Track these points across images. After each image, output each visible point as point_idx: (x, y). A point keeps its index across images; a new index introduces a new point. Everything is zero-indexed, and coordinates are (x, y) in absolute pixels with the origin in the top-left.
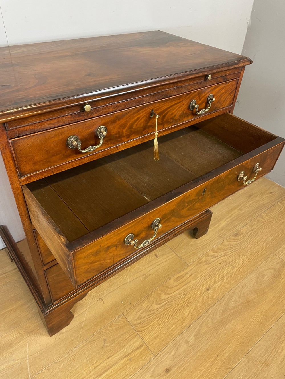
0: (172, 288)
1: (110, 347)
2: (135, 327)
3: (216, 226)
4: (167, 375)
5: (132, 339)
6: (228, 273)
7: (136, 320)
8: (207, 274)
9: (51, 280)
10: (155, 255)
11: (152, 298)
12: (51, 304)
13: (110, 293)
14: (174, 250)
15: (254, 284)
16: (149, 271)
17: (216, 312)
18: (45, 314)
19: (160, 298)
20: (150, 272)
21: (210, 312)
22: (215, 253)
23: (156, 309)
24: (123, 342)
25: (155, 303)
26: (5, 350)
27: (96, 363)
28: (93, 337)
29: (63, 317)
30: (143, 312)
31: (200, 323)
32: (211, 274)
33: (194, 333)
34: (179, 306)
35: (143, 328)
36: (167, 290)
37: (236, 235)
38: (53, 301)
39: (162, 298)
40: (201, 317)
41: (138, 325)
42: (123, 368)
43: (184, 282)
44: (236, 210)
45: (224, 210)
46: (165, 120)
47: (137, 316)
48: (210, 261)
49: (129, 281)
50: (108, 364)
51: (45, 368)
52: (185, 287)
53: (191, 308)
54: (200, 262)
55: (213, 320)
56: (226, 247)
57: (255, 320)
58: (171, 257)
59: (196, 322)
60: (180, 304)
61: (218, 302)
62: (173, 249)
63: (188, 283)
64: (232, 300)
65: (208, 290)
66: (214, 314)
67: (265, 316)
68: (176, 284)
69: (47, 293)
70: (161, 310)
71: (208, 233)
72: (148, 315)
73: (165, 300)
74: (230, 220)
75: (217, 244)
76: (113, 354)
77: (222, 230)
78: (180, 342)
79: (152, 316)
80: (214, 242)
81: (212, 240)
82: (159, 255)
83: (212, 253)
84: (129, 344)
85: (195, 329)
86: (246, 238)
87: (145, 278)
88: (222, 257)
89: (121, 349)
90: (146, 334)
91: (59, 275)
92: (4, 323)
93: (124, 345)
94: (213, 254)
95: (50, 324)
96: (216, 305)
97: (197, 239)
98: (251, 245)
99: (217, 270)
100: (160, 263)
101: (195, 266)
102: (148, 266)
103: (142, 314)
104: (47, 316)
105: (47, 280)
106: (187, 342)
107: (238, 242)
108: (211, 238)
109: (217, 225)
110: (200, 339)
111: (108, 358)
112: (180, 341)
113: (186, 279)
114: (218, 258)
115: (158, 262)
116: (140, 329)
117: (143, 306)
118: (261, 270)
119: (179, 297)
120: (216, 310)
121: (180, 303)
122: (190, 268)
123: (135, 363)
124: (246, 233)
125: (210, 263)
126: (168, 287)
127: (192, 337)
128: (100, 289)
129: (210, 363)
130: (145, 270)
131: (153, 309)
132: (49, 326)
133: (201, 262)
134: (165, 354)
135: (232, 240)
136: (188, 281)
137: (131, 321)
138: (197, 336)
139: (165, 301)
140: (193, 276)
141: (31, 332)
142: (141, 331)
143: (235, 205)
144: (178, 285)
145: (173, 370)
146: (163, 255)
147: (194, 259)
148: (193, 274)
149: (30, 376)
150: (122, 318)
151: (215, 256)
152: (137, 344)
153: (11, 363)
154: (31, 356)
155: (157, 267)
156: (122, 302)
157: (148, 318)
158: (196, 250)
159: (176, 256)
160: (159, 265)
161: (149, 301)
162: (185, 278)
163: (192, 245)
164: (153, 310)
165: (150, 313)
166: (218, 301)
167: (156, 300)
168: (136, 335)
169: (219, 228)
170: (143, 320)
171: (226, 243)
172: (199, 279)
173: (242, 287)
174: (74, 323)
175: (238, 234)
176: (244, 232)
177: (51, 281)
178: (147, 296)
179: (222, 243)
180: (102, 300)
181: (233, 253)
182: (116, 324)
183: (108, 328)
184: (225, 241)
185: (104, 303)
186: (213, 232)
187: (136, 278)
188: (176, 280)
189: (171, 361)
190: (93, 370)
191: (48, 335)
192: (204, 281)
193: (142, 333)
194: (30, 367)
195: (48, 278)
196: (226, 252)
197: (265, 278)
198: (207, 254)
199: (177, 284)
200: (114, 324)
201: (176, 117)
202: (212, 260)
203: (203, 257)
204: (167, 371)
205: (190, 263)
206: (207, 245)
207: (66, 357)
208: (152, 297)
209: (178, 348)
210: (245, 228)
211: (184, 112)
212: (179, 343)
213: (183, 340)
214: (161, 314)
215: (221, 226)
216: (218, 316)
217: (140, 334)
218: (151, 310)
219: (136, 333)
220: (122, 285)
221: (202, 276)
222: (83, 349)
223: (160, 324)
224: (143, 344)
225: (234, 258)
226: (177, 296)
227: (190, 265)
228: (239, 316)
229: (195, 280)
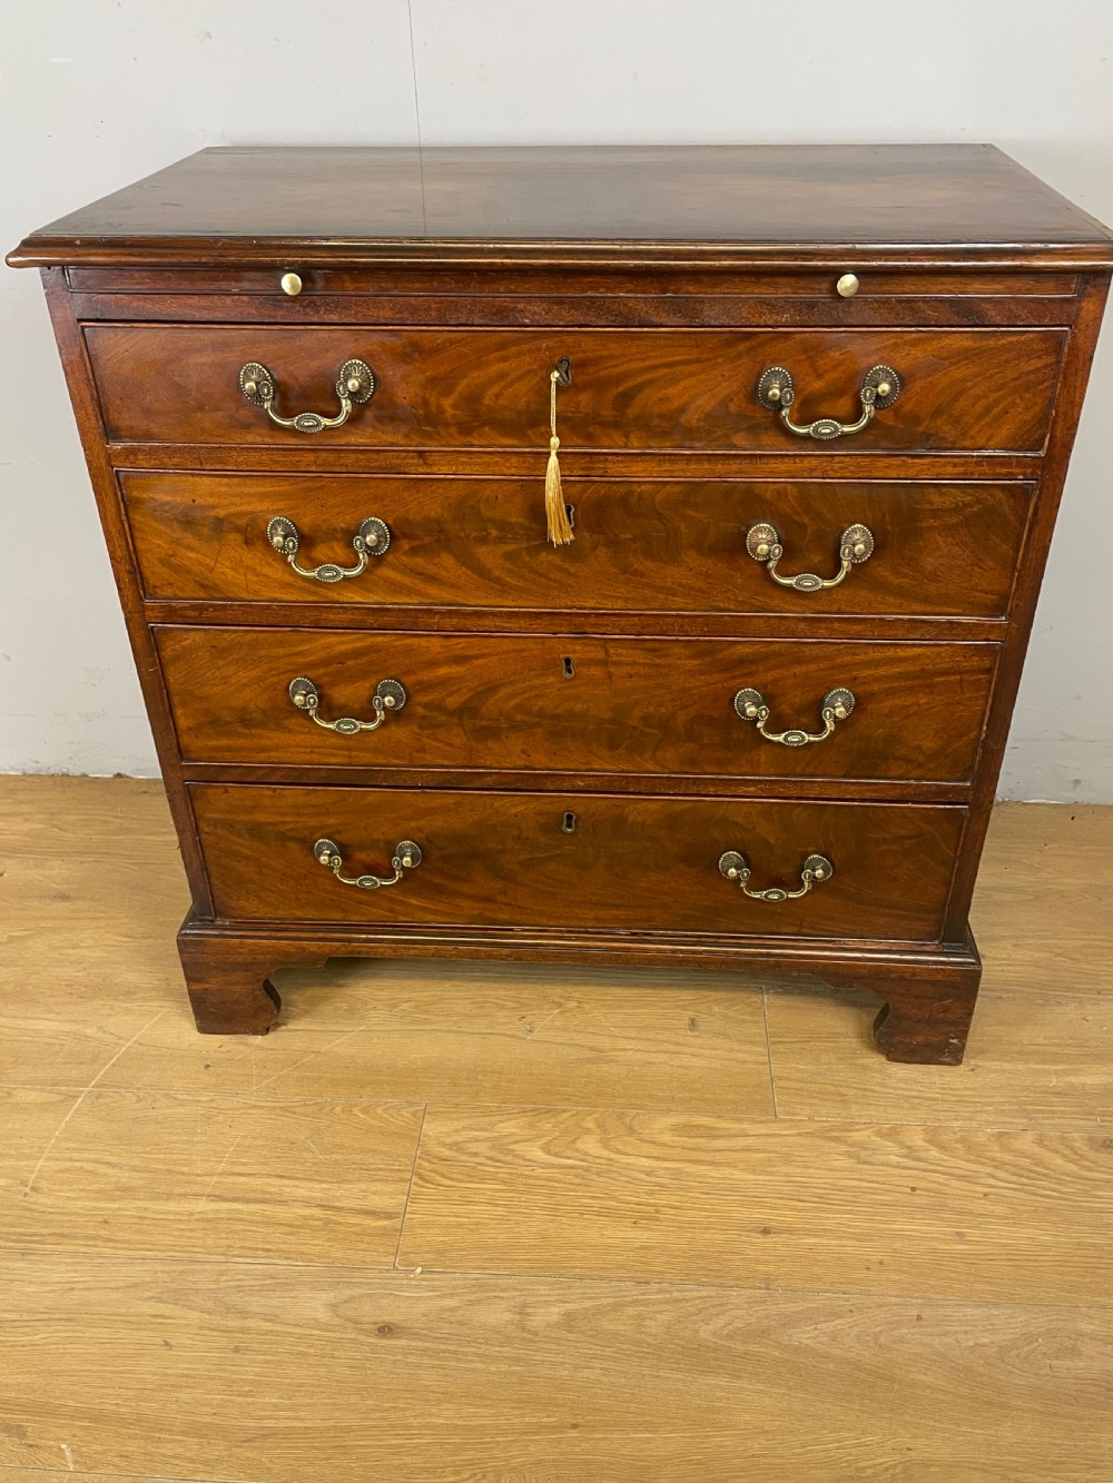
0: (642, 1141)
1: (311, 1155)
2: (423, 1159)
3: (1047, 1067)
4: (373, 1340)
5: (383, 1180)
6: (909, 1238)
7: (443, 1144)
8: (825, 1186)
10: (693, 1020)
11: (549, 1125)
13: (450, 1032)
14: (773, 1043)
15: (984, 1345)
16: (624, 1050)
17: (714, 1311)
18: (181, 933)
19: (575, 1139)
20: (623, 1054)
21: (696, 1294)
22: (931, 1148)
23: (530, 1160)
24: (356, 1169)
25: (545, 1140)
26: (110, 995)
27: (245, 1164)
28: (299, 1104)
29: (239, 989)
30: (482, 1141)
31: (625, 1296)
32: (833, 1197)
33: (570, 1306)
34: (612, 1203)
35: (438, 1178)
36: (619, 1136)
39: (580, 1146)
40: (647, 1283)
41: (434, 1161)
42: (290, 1226)
43: (703, 1151)
46: (631, 412)
47: (459, 1139)
48: (881, 1159)
50: (267, 1188)
51: (138, 1089)
52: (689, 1168)
53: (643, 1237)
54: (830, 1135)
55: (679, 1322)
56: (1007, 1157)
57: (838, 1448)
58: (741, 1055)
59: (613, 1284)
60: (618, 1200)
61: (760, 1288)
63: (713, 1163)
64: (824, 1325)
65: (766, 1231)
66: (700, 1310)
68: (667, 1138)
70: (542, 1170)
72: (490, 1158)
73: (584, 1157)
75: (974, 1124)
76: (300, 1176)
77: (1060, 1093)
78: (501, 1294)
79: (498, 1167)
80: (972, 1109)
81: (969, 1102)
82: (703, 1027)
83: (917, 1139)
84: (363, 1186)
85: (591, 1298)
87: (589, 1060)
88: (945, 1174)
89: (332, 1182)
90: (434, 1197)
92: (161, 941)
93: (349, 1177)
94: (922, 1143)
95: (195, 981)
96: (744, 1292)
99: (876, 1200)
100: (683, 1049)
101: (799, 1134)
102: (635, 1035)
103: (477, 1141)
104: (185, 943)
106: (522, 1310)
107: (1087, 1174)
108: (969, 1093)
109: (1064, 1067)
110: (571, 1336)
111: (282, 1177)
112: (504, 1291)
113: (721, 1151)
114: (925, 1170)
115: (677, 1044)
116: (429, 1174)
117: (501, 1125)
118: (1085, 1327)
119: (636, 1182)
120: (725, 1308)
121: (621, 1197)
122: (774, 1129)
123: (329, 1240)
125: (872, 1164)
126: (631, 1130)
127: (556, 1310)
129: (527, 1420)
130: (612, 1039)
131: (521, 1153)
133: (836, 1139)
134: (427, 1286)
135: (1066, 1152)
136: (719, 1157)
137: (429, 1137)
138: (569, 1321)
139: (583, 1160)
140: (757, 1155)
142: (427, 1181)
144: (671, 1147)
145: (403, 1342)
146: (717, 1034)
147: (822, 1112)
148: (764, 1151)
149: (93, 1083)
150: (412, 1114)
151: (922, 1155)
152: (383, 1202)
153: (89, 1031)
154: (140, 1044)
155: (659, 1055)
157: (479, 1164)
158: (861, 1093)
159: (764, 1064)
160: (673, 1053)
161: (531, 1126)
162: (721, 1143)
164: (517, 1156)
165: (501, 1157)
166: (763, 1286)
167: (556, 1139)
168: (402, 1180)
169: (1054, 1082)
170: (464, 1158)
171: (1026, 1142)
172: (767, 1178)
173: (919, 1318)
174: (293, 1041)
178: (539, 1109)
179: (1002, 1134)
181: (1017, 1194)
182: (385, 1116)
183: (356, 1111)
187: (560, 1044)
188: (684, 1130)
189: (423, 1315)
190: (221, 1174)
192: (783, 1199)
193: (424, 1187)
194: (114, 1065)
196: (990, 1171)
197: (1067, 1363)
198: (892, 1130)
199: (673, 1141)
200: (379, 1110)
201: (691, 418)
202: (894, 1157)
203: (867, 1129)
204: (385, 1330)
205: (788, 1113)
206: (928, 1103)
207: (199, 1101)
208: (554, 1121)
209: (479, 1301)
211: (733, 408)
212: (495, 1294)
213: (514, 1297)
214: (531, 1182)
215: (1073, 1080)
216: (710, 1327)
217: (416, 1184)
218: (510, 1152)
219: (409, 1175)
220: (503, 1034)
221: (789, 1179)
222: (251, 1111)
223: (498, 1205)
224: (398, 1213)
225: (1000, 1209)
226: (635, 1174)
227: (785, 1121)
228: (790, 1389)
229: (754, 1172)
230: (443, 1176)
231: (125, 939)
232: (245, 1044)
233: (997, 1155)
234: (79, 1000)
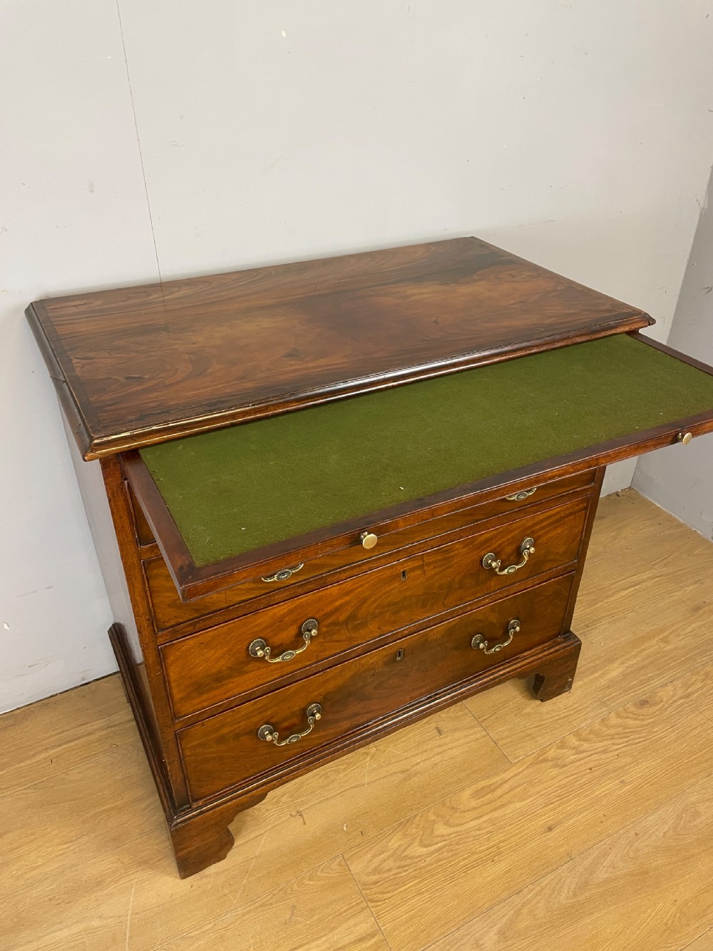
0: (464, 812)
1: (302, 925)
2: (366, 889)
3: (595, 676)
5: (353, 915)
6: (605, 796)
7: (369, 874)
8: (554, 790)
9: (189, 753)
10: (437, 728)
11: (414, 830)
12: (188, 806)
13: (321, 802)
14: (482, 722)
15: (667, 832)
16: (418, 763)
17: (558, 886)
18: (173, 825)
19: (432, 831)
20: (418, 767)
21: (546, 882)
22: (582, 743)
23: (419, 856)
24: (333, 918)
25: (418, 840)
26: (88, 891)
28: (271, 896)
29: (211, 839)
30: (388, 859)
31: (516, 905)
32: (564, 793)
33: (498, 926)
34: (474, 857)
35: (380, 896)
36: (451, 816)
37: (644, 703)
38: (191, 801)
39: (437, 833)
40: (522, 891)
41: (372, 886)
43: (494, 801)
44: (653, 642)
45: (623, 639)
47: (374, 866)
48: (568, 761)
49: (367, 779)
51: (160, 944)
52: (495, 814)
53: (502, 866)
54: (540, 759)
55: (549, 902)
56: (613, 731)
57: (651, 920)
58: (473, 737)
59: (507, 901)
60: (476, 853)
61: (569, 861)
62: (480, 720)
63: (503, 806)
64: (605, 863)
65: (550, 829)
66: (553, 890)
67: (681, 913)
68: (473, 803)
69: (179, 779)
70: (429, 859)
71: (572, 690)
72: (399, 867)
73: (443, 839)
74: (634, 664)
75: (590, 721)
76: (305, 942)
77: (609, 687)
78: (462, 942)
79: (407, 870)
80: (583, 713)
81: (580, 710)
82: (445, 730)
83: (574, 741)
84: (345, 926)
85: (504, 916)
86: (667, 713)
87: (405, 780)
88: (596, 753)
89: (326, 935)
90: (388, 909)
91: (205, 744)
92: (93, 835)
93: (333, 925)
94: (578, 743)
95: (182, 850)
96: (564, 868)
97: (542, 701)
98: (678, 733)
99: (581, 783)
100: (445, 748)
101: (527, 768)
102: (416, 752)
103: (385, 861)
104: (176, 830)
105: (180, 752)
106: (478, 945)
107: (644, 722)
108: (578, 705)
109: (600, 672)
110: (510, 943)
112: (462, 939)
113: (501, 797)
114: (588, 756)
115: (440, 746)
116: (374, 896)
117: (390, 844)
118: (693, 799)
119: (477, 837)
120: (561, 882)
121: (479, 849)
122: (514, 770)
124: (671, 701)
125: (566, 766)
126: (454, 809)
127: (491, 934)
128: (302, 789)
130: (408, 760)
131: (412, 854)
132: (181, 854)
133: (545, 760)
135: (631, 715)
136: (503, 800)
137: (358, 873)
138: (503, 934)
139: (445, 840)
140: (518, 789)
141: (144, 863)
142: (377, 901)
143: (654, 627)
144: (478, 808)
146: (455, 730)
147: (528, 749)
148: (520, 785)
150: (338, 865)
151: (581, 749)
152: (363, 929)
153: (96, 923)
154: (136, 914)
155: (436, 757)
156: (345, 828)
157: (396, 874)
158: (537, 729)
159: (486, 736)
160: (442, 752)
161: (405, 835)
162: (499, 792)
163: (529, 714)
164: (410, 858)
165: (404, 863)
166: (569, 859)
167: (423, 835)
168: (363, 909)
169: (603, 682)
170: (385, 875)
171: (614, 720)
172: (531, 799)
173: (637, 834)
174: (234, 857)
175: (647, 701)
176: (665, 700)
177: (190, 756)
178: (402, 823)
179: (603, 720)
180: (301, 815)
181: (628, 748)
182: (324, 875)
183: (306, 881)
184: (613, 714)
185: (304, 823)
186: (586, 689)
187: (384, 777)
188: (478, 794)
191: (178, 875)
192: (544, 807)
193: (378, 906)
194: (131, 938)
195: (183, 746)
196: (611, 742)
197: (699, 820)
198: (562, 742)
199: (477, 804)
200: (319, 874)
202: (572, 757)
203: (552, 747)
205: (516, 758)
206: (565, 719)
207: (207, 930)
208: (414, 826)
210: (670, 688)
212: (459, 944)
213: (469, 939)
214: (429, 868)
215: (609, 676)
216: (564, 895)
217: (373, 907)
218: (406, 858)
219: (364, 904)
220: (351, 788)
221: (540, 794)
222: (245, 918)
223: (423, 893)
224: (376, 930)
225: (629, 760)
226: (474, 833)
227: (516, 763)
228: (615, 904)
229: (523, 800)
230: (383, 893)
231: (65, 846)
232: (207, 876)
233: (609, 732)
234: (68, 905)
